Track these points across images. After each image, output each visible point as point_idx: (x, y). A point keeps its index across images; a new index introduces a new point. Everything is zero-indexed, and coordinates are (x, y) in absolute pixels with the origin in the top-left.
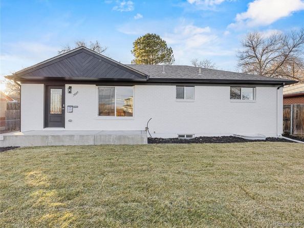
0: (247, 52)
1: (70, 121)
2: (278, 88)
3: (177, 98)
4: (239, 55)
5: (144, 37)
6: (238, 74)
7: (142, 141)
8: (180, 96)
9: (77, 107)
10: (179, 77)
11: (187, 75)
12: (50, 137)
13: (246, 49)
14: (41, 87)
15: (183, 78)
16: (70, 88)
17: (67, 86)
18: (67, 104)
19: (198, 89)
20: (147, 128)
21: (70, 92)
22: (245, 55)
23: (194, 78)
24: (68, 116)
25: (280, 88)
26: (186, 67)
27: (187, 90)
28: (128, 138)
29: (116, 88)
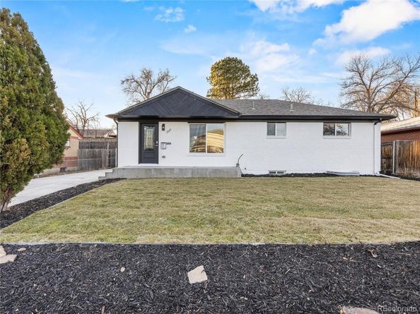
0: (352, 78)
1: (164, 157)
2: (375, 124)
3: (268, 134)
4: (341, 82)
5: (223, 61)
6: (333, 109)
7: (237, 174)
8: (271, 132)
9: (170, 144)
10: (270, 114)
11: (278, 110)
12: (153, 170)
13: (350, 74)
14: (136, 125)
15: (275, 114)
16: (163, 125)
17: (160, 124)
18: (160, 141)
19: (290, 125)
20: (238, 165)
21: (163, 130)
22: (348, 82)
23: (286, 114)
24: (161, 152)
25: (378, 124)
26: (276, 101)
27: (278, 126)
28: (224, 172)
29: (207, 125)
